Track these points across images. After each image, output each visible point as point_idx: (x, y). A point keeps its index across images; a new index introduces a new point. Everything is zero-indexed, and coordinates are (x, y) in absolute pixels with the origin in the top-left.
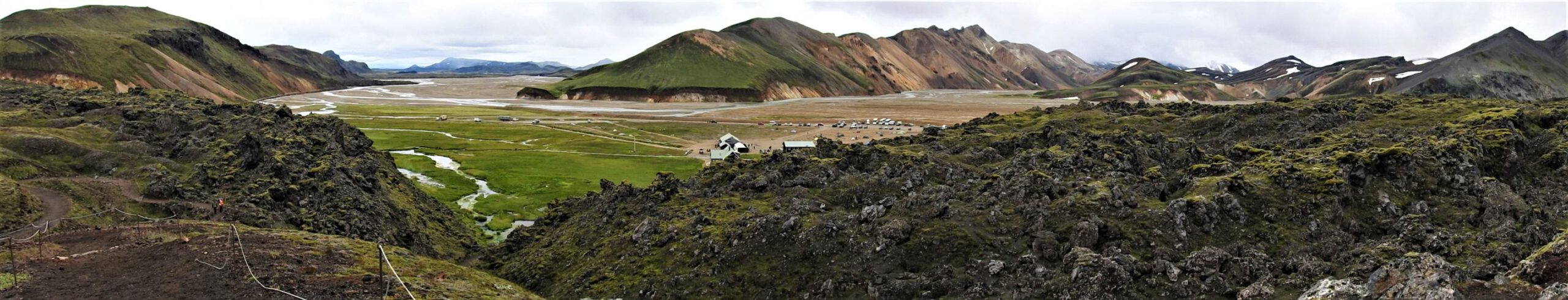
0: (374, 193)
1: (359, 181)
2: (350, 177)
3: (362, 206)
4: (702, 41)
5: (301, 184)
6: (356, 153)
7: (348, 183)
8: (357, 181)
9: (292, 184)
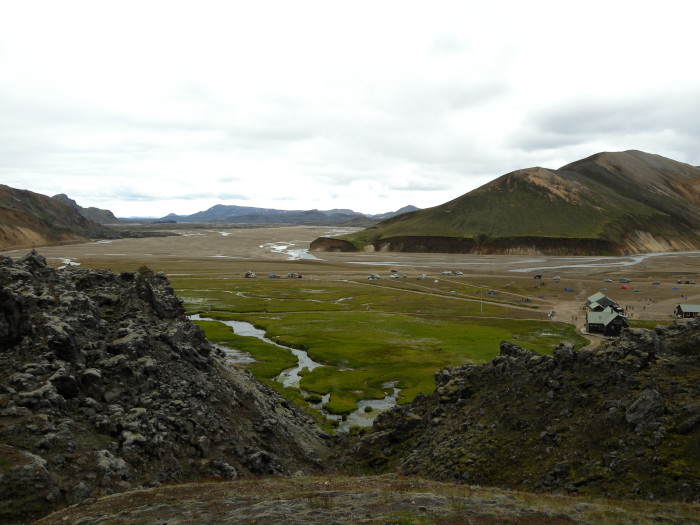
0: (210, 371)
4: (538, 181)
5: (102, 366)
9: (87, 367)
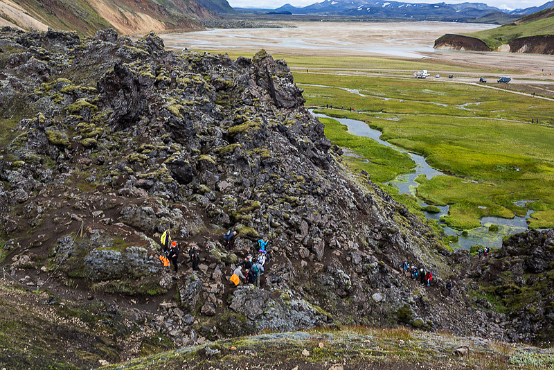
0: (327, 168)
1: (305, 149)
2: (293, 141)
3: (319, 190)
5: (217, 154)
6: (293, 103)
7: (292, 151)
8: (303, 148)
9: (202, 153)
